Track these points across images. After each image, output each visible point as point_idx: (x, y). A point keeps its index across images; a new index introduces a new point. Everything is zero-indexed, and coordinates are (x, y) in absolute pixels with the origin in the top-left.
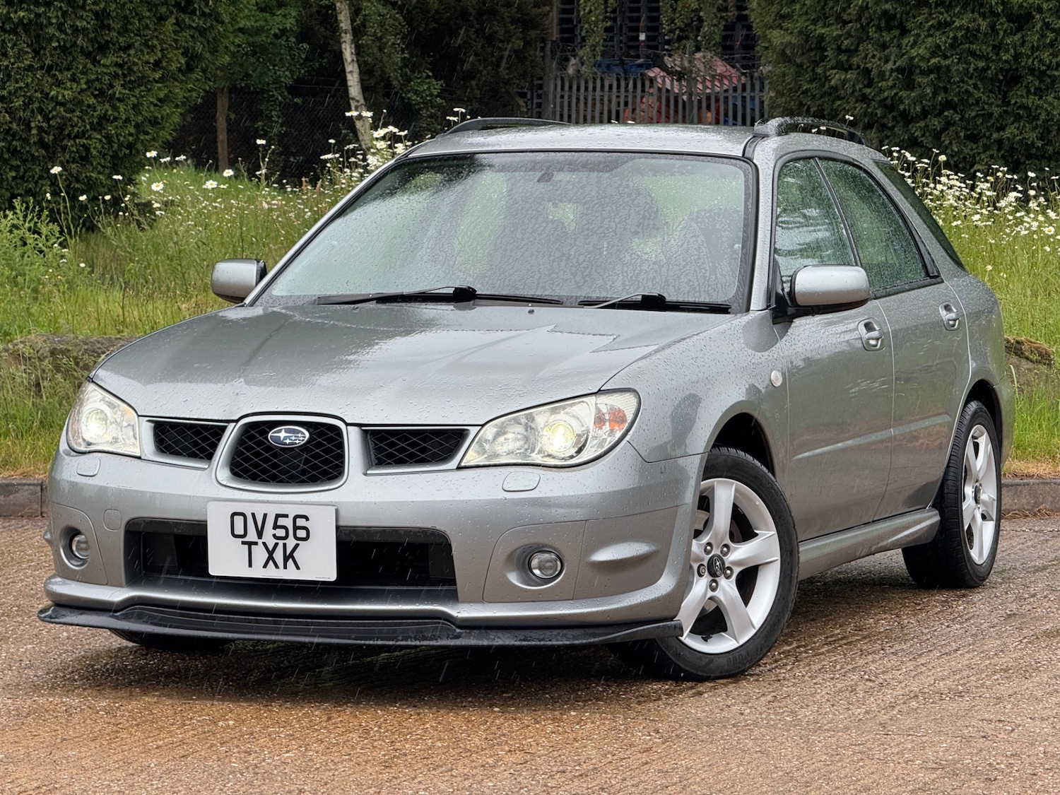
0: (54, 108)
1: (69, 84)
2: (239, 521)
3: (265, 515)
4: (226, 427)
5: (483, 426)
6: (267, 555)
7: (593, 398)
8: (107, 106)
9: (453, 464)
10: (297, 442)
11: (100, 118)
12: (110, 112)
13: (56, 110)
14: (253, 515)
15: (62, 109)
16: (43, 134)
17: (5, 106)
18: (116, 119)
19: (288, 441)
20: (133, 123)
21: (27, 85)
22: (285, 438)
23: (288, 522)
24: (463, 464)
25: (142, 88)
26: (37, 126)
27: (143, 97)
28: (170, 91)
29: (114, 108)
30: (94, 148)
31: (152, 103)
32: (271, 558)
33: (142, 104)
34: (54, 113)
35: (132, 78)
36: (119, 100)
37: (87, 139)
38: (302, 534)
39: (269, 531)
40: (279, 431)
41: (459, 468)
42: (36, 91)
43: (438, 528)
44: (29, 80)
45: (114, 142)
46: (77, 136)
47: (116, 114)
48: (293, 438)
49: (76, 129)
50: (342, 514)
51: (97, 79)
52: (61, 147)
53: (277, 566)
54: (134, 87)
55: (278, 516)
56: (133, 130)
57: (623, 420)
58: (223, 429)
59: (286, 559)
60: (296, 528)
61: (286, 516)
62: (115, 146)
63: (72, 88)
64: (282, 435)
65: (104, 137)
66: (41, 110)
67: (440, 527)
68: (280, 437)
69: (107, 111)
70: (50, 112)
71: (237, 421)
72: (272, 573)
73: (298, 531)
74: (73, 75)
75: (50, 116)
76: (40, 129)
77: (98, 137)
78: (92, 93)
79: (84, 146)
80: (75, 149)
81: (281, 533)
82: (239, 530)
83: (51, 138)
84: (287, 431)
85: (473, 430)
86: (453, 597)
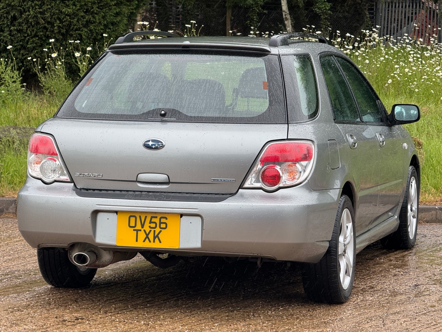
0: (65, 17)
1: (71, 7)
8: (91, 16)
11: (87, 21)
12: (92, 19)
13: (66, 18)
15: (68, 18)
16: (61, 29)
17: (42, 16)
18: (95, 22)
20: (103, 24)
21: (52, 7)
25: (107, 9)
26: (57, 25)
27: (107, 12)
28: (121, 10)
29: (94, 17)
30: (84, 35)
31: (112, 15)
33: (107, 16)
34: (65, 19)
35: (102, 4)
36: (96, 14)
37: (81, 31)
42: (56, 10)
44: (53, 4)
45: (93, 32)
46: (76, 30)
47: (94, 20)
49: (75, 27)
51: (85, 5)
52: (70, 35)
54: (103, 8)
56: (102, 27)
62: (95, 34)
63: (73, 8)
65: (89, 30)
66: (59, 19)
69: (90, 19)
70: (63, 19)
74: (74, 2)
75: (63, 21)
76: (59, 27)
77: (86, 30)
78: (83, 11)
79: (79, 34)
80: (75, 36)
83: (65, 30)
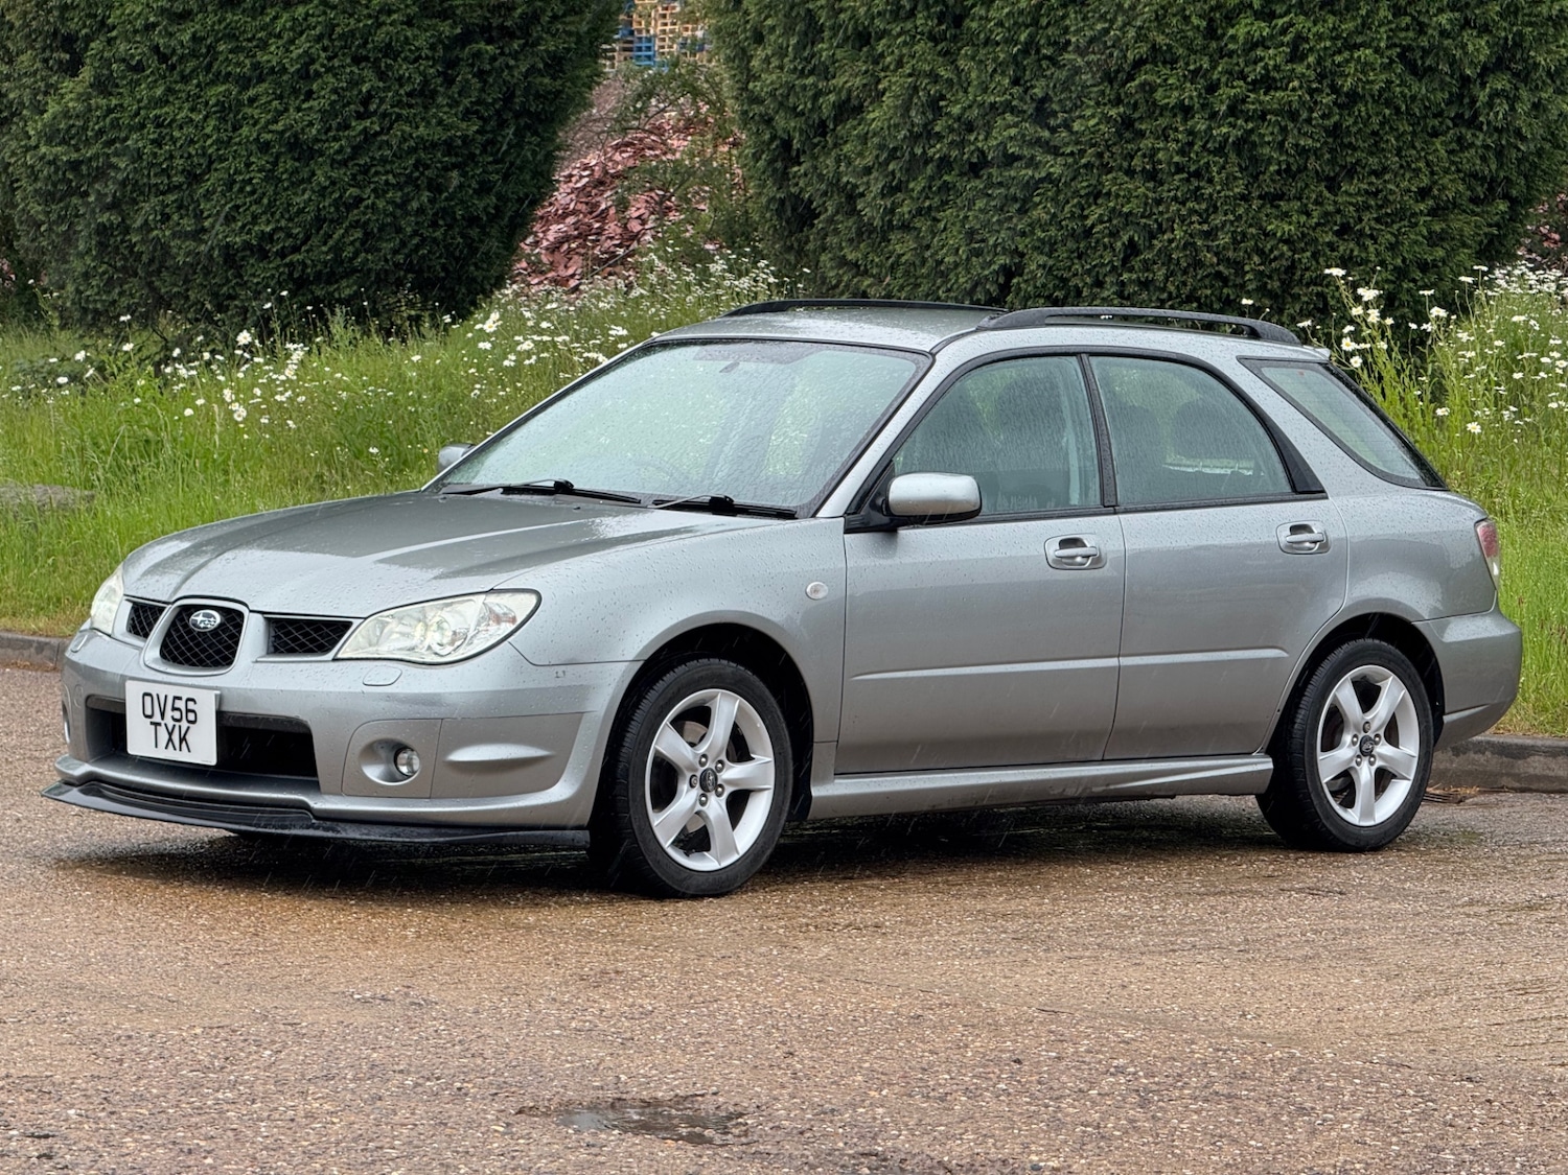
2: (148, 701)
3: (166, 697)
4: (163, 609)
5: (366, 619)
6: (168, 736)
7: (483, 596)
9: (330, 655)
10: (209, 627)
14: (158, 696)
19: (202, 625)
22: (202, 622)
23: (180, 704)
24: (339, 656)
32: (171, 739)
38: (191, 717)
39: (169, 713)
40: (198, 615)
41: (335, 660)
43: (301, 717)
48: (206, 623)
50: (225, 701)
53: (175, 748)
55: (176, 698)
57: (514, 620)
58: (161, 610)
59: (181, 741)
60: (188, 711)
64: (200, 618)
67: (303, 717)
68: (198, 621)
71: (173, 603)
72: (172, 754)
73: (189, 714)
81: (177, 715)
82: (148, 710)
84: (205, 615)
85: (356, 622)
86: (314, 787)
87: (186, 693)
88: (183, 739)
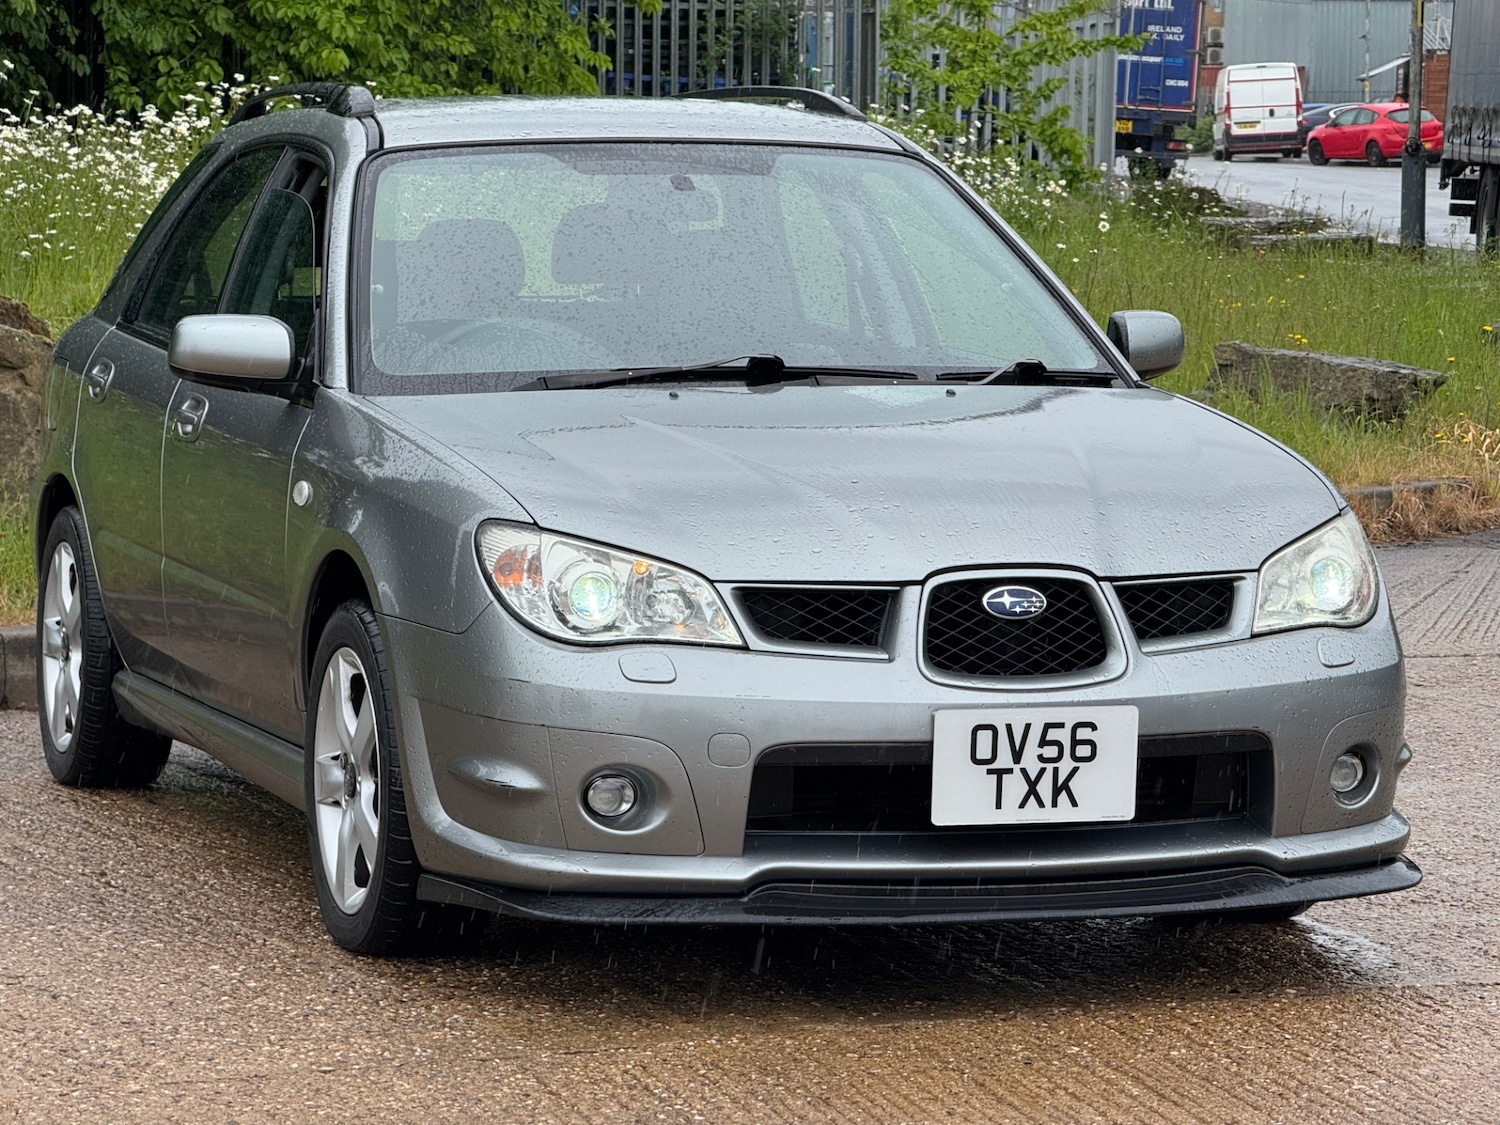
2: (985, 737)
3: (1028, 727)
4: (897, 594)
5: (1259, 570)
6: (1026, 788)
9: (1243, 630)
10: (1033, 609)
14: (1009, 727)
19: (1018, 610)
22: (1013, 605)
23: (1063, 735)
32: (1032, 791)
39: (1032, 750)
40: (1000, 595)
41: (1253, 636)
43: (1261, 728)
48: (1026, 605)
53: (1041, 804)
55: (1048, 726)
58: (895, 596)
59: (1056, 792)
60: (1075, 743)
61: (1061, 725)
64: (1007, 600)
68: (1003, 604)
71: (922, 583)
72: (1033, 815)
73: (1079, 748)
81: (1051, 752)
82: (984, 752)
84: (1011, 593)
87: (1070, 717)
88: (1061, 788)
